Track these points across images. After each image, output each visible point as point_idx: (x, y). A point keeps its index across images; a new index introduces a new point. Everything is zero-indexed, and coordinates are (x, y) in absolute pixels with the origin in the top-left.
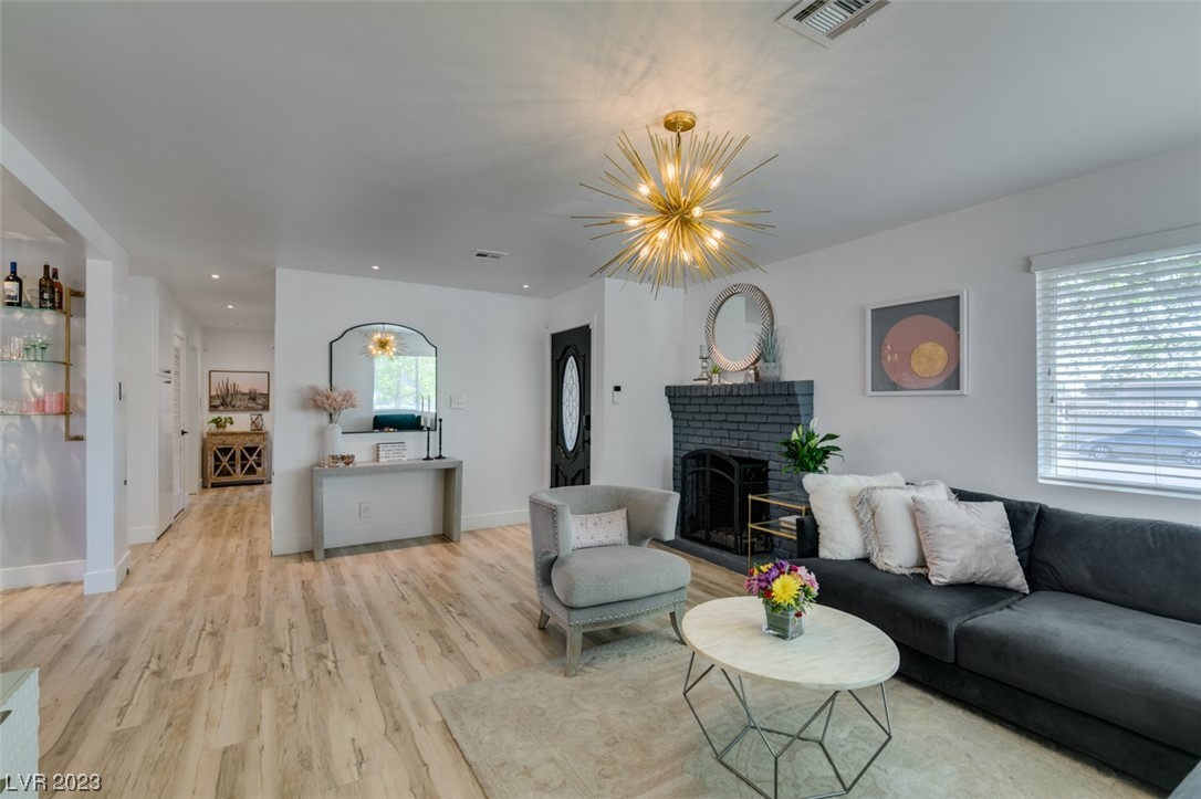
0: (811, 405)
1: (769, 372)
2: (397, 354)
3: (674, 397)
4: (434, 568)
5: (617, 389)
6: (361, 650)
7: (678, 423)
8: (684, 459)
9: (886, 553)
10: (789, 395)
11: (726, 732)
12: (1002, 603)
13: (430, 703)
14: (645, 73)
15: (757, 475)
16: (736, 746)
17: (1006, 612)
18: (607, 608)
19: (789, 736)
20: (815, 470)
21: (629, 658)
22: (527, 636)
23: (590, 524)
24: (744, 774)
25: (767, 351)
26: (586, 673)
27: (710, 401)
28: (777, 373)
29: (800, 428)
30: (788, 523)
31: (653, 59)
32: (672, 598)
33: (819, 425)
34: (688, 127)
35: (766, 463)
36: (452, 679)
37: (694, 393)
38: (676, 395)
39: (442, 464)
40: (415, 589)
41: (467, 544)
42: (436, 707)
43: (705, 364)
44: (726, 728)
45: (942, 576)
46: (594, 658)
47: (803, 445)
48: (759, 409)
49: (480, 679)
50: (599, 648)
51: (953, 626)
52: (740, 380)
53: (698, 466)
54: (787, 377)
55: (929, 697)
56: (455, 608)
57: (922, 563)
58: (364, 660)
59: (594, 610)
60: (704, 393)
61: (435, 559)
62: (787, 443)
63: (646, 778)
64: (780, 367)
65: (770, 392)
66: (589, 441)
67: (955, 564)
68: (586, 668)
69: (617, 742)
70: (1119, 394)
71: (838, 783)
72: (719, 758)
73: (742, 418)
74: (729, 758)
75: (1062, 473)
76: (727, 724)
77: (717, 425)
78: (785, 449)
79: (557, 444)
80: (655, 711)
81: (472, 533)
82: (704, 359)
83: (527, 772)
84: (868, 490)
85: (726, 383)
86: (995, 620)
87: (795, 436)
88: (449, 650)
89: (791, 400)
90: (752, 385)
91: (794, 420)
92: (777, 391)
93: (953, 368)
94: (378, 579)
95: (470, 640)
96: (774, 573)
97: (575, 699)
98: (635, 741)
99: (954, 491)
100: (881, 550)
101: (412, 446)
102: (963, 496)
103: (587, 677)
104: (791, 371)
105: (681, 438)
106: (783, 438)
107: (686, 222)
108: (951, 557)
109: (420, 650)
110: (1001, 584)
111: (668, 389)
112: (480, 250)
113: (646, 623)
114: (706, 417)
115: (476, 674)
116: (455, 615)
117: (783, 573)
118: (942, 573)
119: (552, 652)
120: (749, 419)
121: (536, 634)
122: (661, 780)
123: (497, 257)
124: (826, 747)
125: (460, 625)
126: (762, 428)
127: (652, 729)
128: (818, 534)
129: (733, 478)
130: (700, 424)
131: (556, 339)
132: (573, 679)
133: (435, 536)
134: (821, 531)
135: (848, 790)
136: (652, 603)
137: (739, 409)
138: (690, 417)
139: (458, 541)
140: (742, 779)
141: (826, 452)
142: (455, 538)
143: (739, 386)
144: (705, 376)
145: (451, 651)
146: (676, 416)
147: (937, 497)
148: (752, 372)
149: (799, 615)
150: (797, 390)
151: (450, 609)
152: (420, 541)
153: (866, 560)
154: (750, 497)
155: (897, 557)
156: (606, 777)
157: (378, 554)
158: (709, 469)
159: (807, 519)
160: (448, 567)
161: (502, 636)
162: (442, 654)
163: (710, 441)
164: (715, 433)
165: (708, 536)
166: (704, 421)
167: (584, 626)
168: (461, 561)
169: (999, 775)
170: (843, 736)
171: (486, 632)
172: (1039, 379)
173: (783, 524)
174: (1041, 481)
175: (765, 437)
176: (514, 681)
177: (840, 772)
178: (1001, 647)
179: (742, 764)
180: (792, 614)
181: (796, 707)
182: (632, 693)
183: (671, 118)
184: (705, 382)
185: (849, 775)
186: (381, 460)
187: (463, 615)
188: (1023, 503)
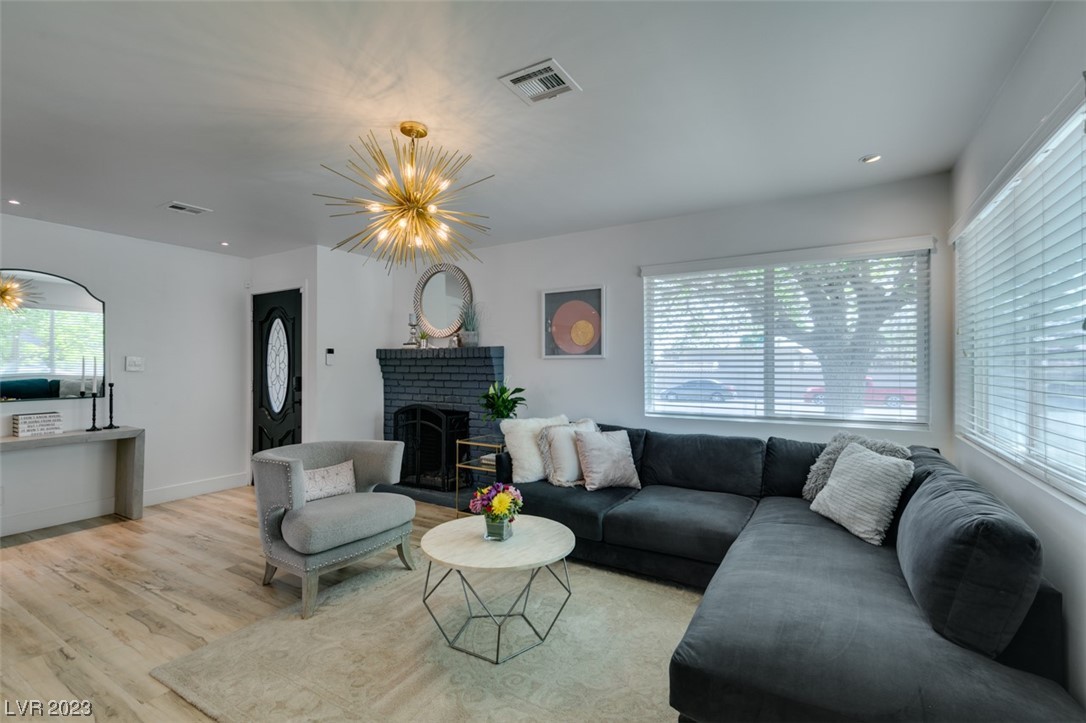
0: (502, 366)
1: (469, 339)
2: (21, 306)
3: (385, 359)
4: (113, 550)
5: (330, 351)
6: (28, 652)
7: (389, 383)
8: (396, 414)
9: (559, 473)
10: (486, 358)
11: (454, 626)
12: (627, 497)
13: (149, 680)
14: (391, 87)
15: (460, 423)
16: (463, 633)
17: (630, 502)
18: (343, 549)
19: (500, 616)
20: (508, 416)
21: (362, 591)
22: (252, 594)
23: (318, 478)
24: (472, 651)
25: (468, 322)
26: (323, 611)
27: (419, 363)
28: (476, 340)
29: (496, 385)
30: (487, 460)
31: (400, 78)
32: (399, 532)
33: (510, 382)
34: (422, 135)
35: (467, 413)
36: (168, 651)
37: (404, 356)
38: (386, 358)
39: (113, 435)
40: (93, 576)
41: (151, 519)
42: (158, 680)
43: (414, 331)
44: (453, 623)
45: (593, 484)
46: (329, 598)
47: (499, 398)
48: (463, 370)
49: (207, 643)
50: (331, 589)
51: (601, 516)
52: (445, 345)
53: (407, 419)
54: (484, 343)
55: (587, 568)
56: (154, 584)
57: (581, 477)
58: (39, 662)
59: (330, 553)
60: (414, 356)
61: (111, 541)
62: (487, 396)
63: (395, 676)
64: (478, 335)
65: (471, 355)
66: (300, 402)
67: (601, 475)
68: (322, 608)
69: (364, 658)
70: (681, 358)
71: (537, 637)
72: (452, 646)
73: (447, 377)
74: (459, 643)
75: (659, 409)
76: (453, 620)
77: (425, 384)
78: (484, 401)
79: (261, 406)
80: (392, 625)
81: (156, 507)
82: (413, 326)
83: (281, 705)
84: (548, 428)
85: (433, 347)
86: (624, 507)
87: (491, 391)
88: (158, 625)
89: (487, 362)
90: (456, 349)
91: (490, 378)
92: (477, 355)
93: (596, 340)
94: (30, 574)
95: (184, 611)
96: (494, 493)
97: (316, 635)
98: (380, 652)
99: (599, 425)
100: (555, 472)
101: (70, 417)
102: (604, 428)
103: (324, 615)
104: (487, 338)
105: (390, 396)
106: (484, 392)
107: (421, 215)
108: (598, 470)
109: (120, 634)
110: (626, 485)
111: (379, 352)
112: (175, 202)
113: (372, 560)
114: (415, 377)
115: (200, 641)
116: (158, 592)
117: (499, 492)
118: (593, 482)
119: (283, 602)
120: (453, 378)
121: (261, 590)
122: (408, 674)
123: (196, 212)
124: (526, 616)
125: (166, 600)
126: (464, 385)
127: (392, 640)
128: (511, 465)
129: (441, 427)
130: (410, 383)
131: (259, 301)
132: (311, 620)
133: (103, 517)
134: (514, 463)
135: (543, 640)
136: (383, 538)
137: (445, 370)
138: (400, 377)
139: (139, 518)
140: (471, 654)
141: (515, 402)
142: (135, 516)
143: (445, 350)
144: (414, 341)
145: (162, 626)
146: (387, 376)
147: (589, 429)
148: (455, 338)
149: (511, 521)
150: (492, 354)
151: (148, 586)
152: (83, 525)
153: (545, 480)
154: (458, 442)
155: (565, 476)
156: (358, 687)
157: (20, 547)
158: (419, 421)
159: (503, 455)
160: (130, 545)
161: (222, 600)
162: (151, 631)
163: (419, 397)
164: (424, 391)
165: (418, 480)
166: (413, 380)
167: (320, 569)
168: (147, 538)
169: (628, 605)
170: (537, 606)
171: (202, 600)
172: (645, 348)
173: (484, 462)
174: (647, 415)
175: (467, 392)
176: (248, 636)
177: (537, 630)
178: (629, 524)
179: (469, 644)
180: (506, 521)
181: (503, 595)
182: (370, 617)
183: (407, 126)
184: (414, 347)
185: (542, 630)
186: (21, 434)
187: (168, 589)
188: (637, 430)
